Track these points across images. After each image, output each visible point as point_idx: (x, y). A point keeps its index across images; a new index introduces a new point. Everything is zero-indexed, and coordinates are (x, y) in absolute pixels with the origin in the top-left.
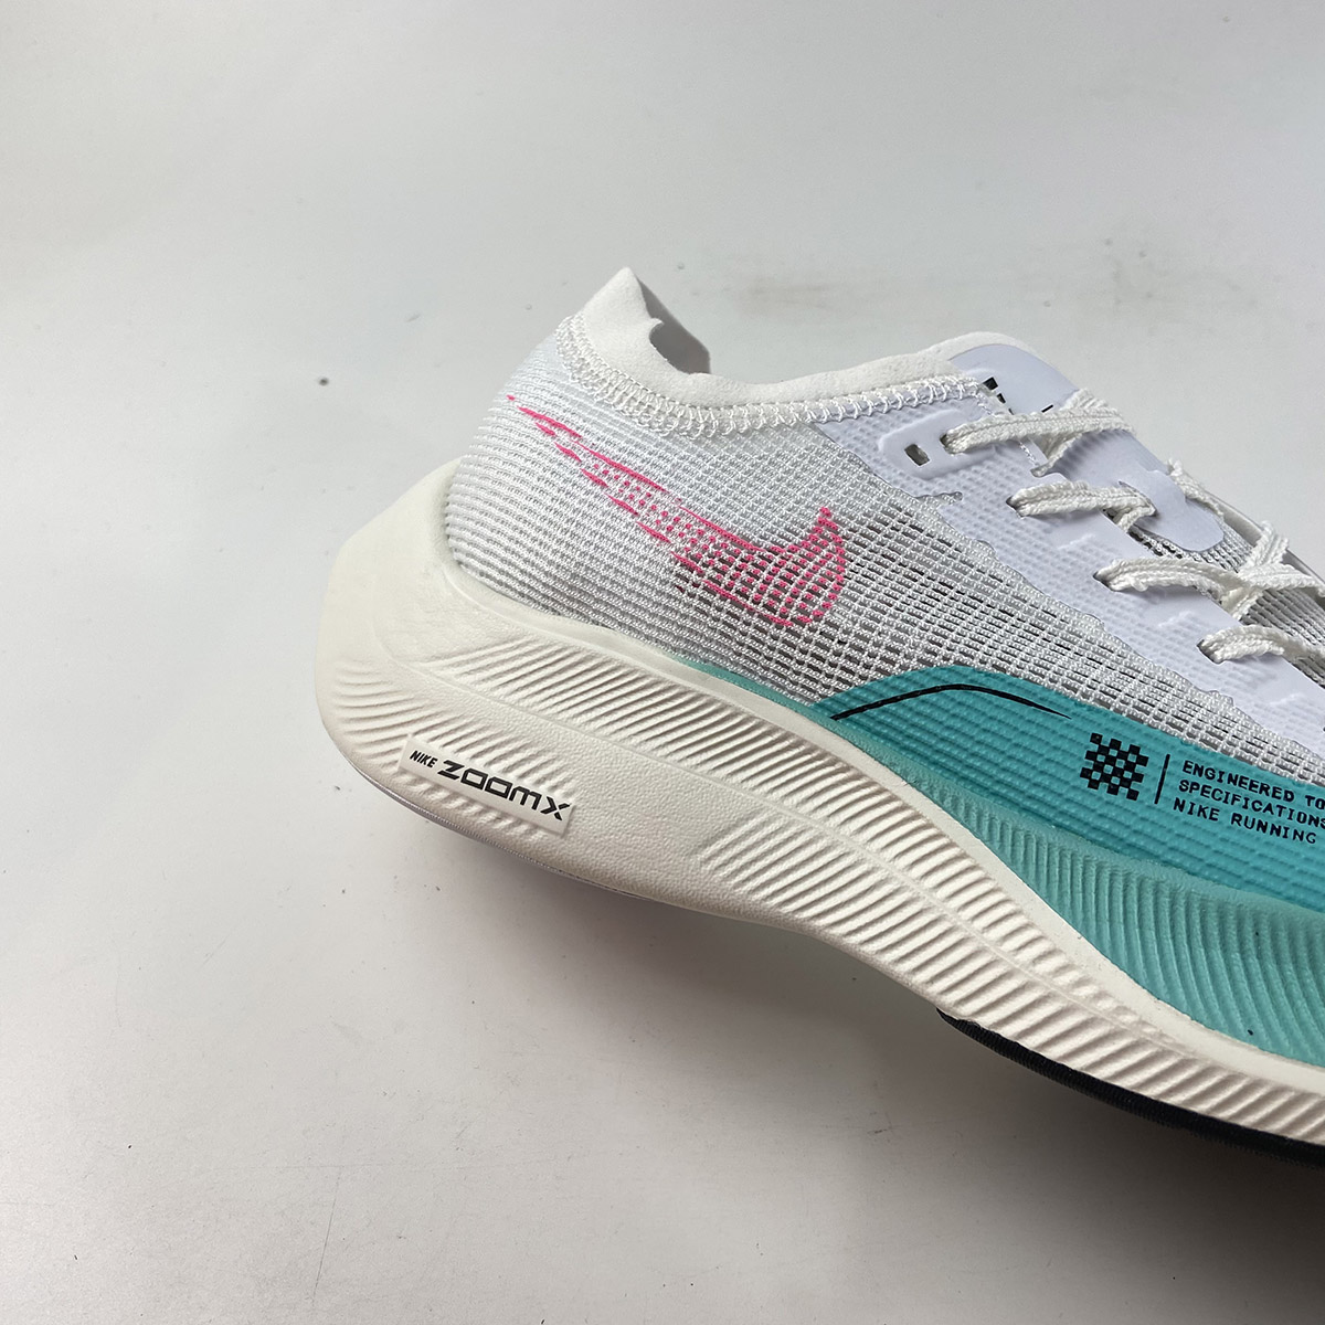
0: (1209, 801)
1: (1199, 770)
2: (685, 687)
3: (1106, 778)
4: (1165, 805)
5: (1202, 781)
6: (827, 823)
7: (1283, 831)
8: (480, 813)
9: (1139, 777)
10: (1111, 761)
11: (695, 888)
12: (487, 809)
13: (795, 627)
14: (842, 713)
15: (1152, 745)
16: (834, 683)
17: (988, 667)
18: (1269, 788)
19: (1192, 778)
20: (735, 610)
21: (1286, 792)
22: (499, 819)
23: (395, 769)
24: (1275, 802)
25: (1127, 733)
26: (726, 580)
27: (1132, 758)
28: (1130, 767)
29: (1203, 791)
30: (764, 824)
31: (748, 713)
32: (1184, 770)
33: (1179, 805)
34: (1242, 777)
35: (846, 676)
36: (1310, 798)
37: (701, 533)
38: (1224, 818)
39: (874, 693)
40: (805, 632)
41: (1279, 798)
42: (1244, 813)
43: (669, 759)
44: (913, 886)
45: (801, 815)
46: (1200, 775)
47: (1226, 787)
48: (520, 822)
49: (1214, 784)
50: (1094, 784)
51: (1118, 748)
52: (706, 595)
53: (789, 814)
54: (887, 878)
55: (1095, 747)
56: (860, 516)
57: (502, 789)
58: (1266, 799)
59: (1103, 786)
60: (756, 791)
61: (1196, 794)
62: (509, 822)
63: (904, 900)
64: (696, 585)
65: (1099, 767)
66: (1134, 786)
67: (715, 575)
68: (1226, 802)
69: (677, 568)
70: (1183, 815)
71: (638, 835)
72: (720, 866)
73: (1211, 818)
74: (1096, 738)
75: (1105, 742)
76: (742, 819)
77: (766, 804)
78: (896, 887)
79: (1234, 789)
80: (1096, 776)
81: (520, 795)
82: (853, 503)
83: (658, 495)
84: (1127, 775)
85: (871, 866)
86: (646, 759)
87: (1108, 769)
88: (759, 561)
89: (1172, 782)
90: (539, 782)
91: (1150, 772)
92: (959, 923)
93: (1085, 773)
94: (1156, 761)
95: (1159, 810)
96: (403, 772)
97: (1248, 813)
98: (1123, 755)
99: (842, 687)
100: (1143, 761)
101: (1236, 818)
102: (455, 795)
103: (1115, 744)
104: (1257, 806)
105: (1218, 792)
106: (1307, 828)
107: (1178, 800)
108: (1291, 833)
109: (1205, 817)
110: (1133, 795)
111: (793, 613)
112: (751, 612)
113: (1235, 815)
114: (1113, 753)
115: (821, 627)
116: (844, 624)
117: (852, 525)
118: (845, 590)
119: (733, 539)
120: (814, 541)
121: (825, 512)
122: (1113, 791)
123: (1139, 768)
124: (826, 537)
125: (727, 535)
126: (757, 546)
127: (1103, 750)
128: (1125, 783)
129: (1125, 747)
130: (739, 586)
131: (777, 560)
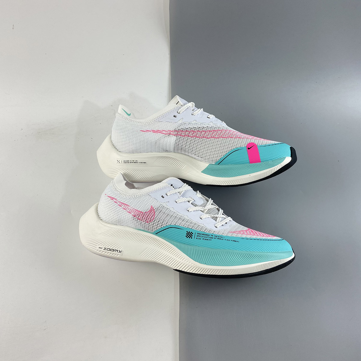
0: (200, 238)
2: (136, 232)
3: (188, 236)
5: (199, 235)
6: (157, 247)
7: (208, 240)
8: (110, 254)
9: (192, 236)
10: (189, 234)
11: (141, 259)
12: (111, 253)
13: (149, 223)
14: (157, 233)
15: (193, 232)
16: (155, 229)
17: (174, 225)
18: (207, 235)
20: (141, 221)
21: (209, 235)
23: (96, 250)
25: (190, 230)
26: (140, 218)
27: (191, 234)
28: (191, 235)
30: (148, 249)
31: (145, 235)
32: (197, 234)
33: (197, 238)
35: (157, 228)
36: (211, 235)
38: (202, 239)
39: (160, 230)
40: (151, 223)
42: (204, 238)
43: (135, 242)
45: (153, 247)
48: (116, 254)
49: (201, 235)
50: (187, 237)
52: (137, 220)
55: (187, 233)
56: (156, 206)
57: (113, 250)
62: (114, 255)
63: (167, 256)
65: (188, 235)
66: (192, 237)
67: (138, 217)
68: (202, 237)
69: (133, 217)
70: (197, 240)
72: (144, 255)
76: (146, 249)
77: (148, 246)
78: (166, 254)
79: (203, 235)
80: (187, 236)
82: (155, 205)
83: (129, 207)
84: (191, 236)
85: (162, 252)
87: (189, 235)
88: (144, 214)
89: (196, 236)
92: (174, 257)
93: (186, 236)
94: (194, 234)
95: (195, 239)
96: (98, 250)
98: (190, 233)
99: (156, 230)
100: (193, 234)
102: (106, 252)
103: (189, 232)
106: (210, 239)
110: (192, 238)
111: (149, 221)
112: (143, 221)
114: (189, 233)
115: (153, 222)
116: (156, 222)
117: (155, 208)
118: (155, 217)
119: (140, 212)
120: (151, 211)
121: (152, 206)
122: (189, 238)
123: (192, 235)
124: (152, 210)
125: (139, 211)
126: (143, 212)
127: (188, 233)
128: (191, 237)
129: (190, 232)
130: (141, 218)
131: (146, 214)
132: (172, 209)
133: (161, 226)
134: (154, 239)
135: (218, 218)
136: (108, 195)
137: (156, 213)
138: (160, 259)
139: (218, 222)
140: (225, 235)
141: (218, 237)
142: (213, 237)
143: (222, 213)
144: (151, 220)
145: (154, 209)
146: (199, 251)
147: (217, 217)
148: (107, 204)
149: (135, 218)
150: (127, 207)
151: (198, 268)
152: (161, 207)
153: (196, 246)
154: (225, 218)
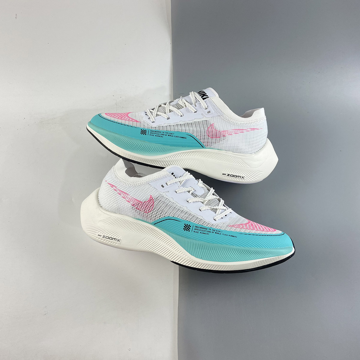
0: (198, 231)
2: (135, 222)
5: (197, 228)
8: (108, 242)
9: (190, 229)
10: (187, 227)
12: (110, 241)
13: (148, 213)
14: (155, 224)
15: (191, 224)
16: (154, 220)
17: (172, 216)
18: (205, 228)
21: (207, 228)
22: (111, 243)
24: (205, 230)
25: (188, 223)
27: (189, 226)
28: (189, 227)
30: (146, 239)
31: (143, 225)
32: (195, 227)
33: (194, 232)
34: (202, 227)
36: (209, 229)
37: (134, 201)
39: (158, 221)
40: (149, 214)
44: (165, 245)
48: (114, 243)
50: (185, 230)
52: (136, 210)
53: (150, 237)
57: (111, 239)
58: (204, 230)
61: (196, 230)
63: (164, 247)
65: (185, 228)
66: (189, 230)
71: (130, 243)
72: (141, 245)
73: (198, 233)
74: (185, 224)
76: (143, 239)
77: (146, 236)
78: (163, 245)
79: (201, 229)
80: (185, 229)
81: (114, 239)
82: (155, 195)
83: (128, 196)
84: (189, 228)
85: (160, 243)
86: (130, 232)
87: (186, 228)
88: (142, 204)
89: (194, 229)
90: (116, 237)
92: (170, 249)
93: (184, 229)
94: (192, 227)
95: (192, 233)
96: (97, 237)
100: (190, 227)
101: (201, 232)
102: (105, 240)
103: (187, 225)
105: (199, 229)
106: (208, 233)
108: (206, 234)
110: (189, 231)
111: (147, 211)
112: (142, 211)
114: (187, 226)
115: (151, 213)
116: (154, 212)
117: (155, 197)
118: (154, 207)
119: (139, 201)
120: (150, 201)
121: (151, 196)
122: (187, 231)
123: (190, 228)
124: (151, 199)
125: (138, 201)
126: (142, 202)
127: (186, 226)
129: (188, 225)
130: (140, 208)
131: (145, 204)
132: (171, 200)
133: (160, 217)
134: (152, 229)
135: (218, 210)
136: (109, 182)
137: (155, 203)
138: (157, 250)
139: (218, 215)
140: (223, 229)
141: (216, 231)
142: (211, 231)
143: (223, 203)
145: (154, 198)
146: (196, 245)
148: (107, 191)
149: (134, 207)
150: (126, 195)
151: (193, 262)
152: (160, 196)
153: (193, 239)
154: (225, 210)
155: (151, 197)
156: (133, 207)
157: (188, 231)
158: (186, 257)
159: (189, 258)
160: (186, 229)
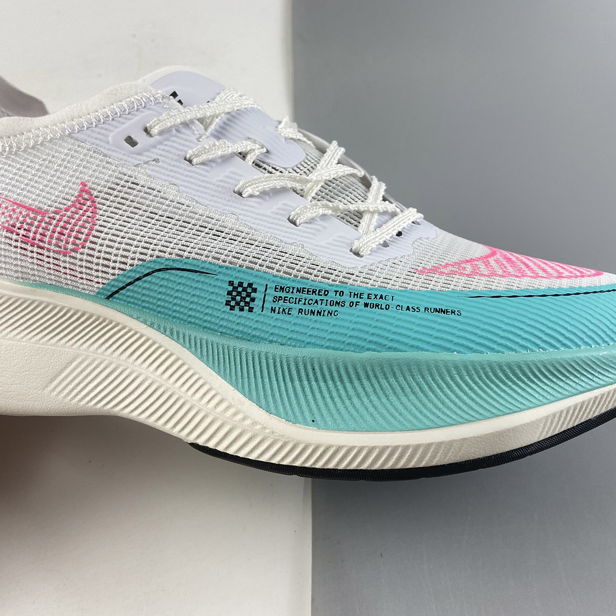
0: (287, 306)
1: (282, 289)
2: (24, 298)
4: (267, 312)
5: (283, 295)
6: (113, 355)
7: (322, 312)
9: (253, 300)
10: (239, 294)
11: (50, 406)
13: (73, 254)
14: (111, 295)
15: (258, 281)
16: (101, 280)
17: (173, 256)
18: (316, 290)
19: (279, 294)
21: (325, 291)
24: (319, 298)
25: (246, 277)
27: (249, 290)
28: (248, 295)
29: (285, 300)
30: (81, 363)
31: (61, 305)
32: (275, 291)
33: (273, 310)
34: (303, 288)
35: (104, 275)
36: (336, 292)
37: (14, 210)
38: (295, 312)
39: (120, 281)
40: (79, 256)
41: (321, 295)
42: (303, 307)
43: (24, 339)
44: (158, 379)
45: (99, 354)
46: (283, 292)
47: (296, 295)
49: (289, 295)
50: (232, 308)
51: (242, 286)
52: (23, 246)
53: (93, 355)
54: (146, 378)
55: (231, 288)
58: (314, 298)
59: (237, 308)
60: (74, 346)
61: (281, 302)
63: (155, 388)
64: (16, 241)
65: (234, 299)
66: (251, 305)
67: (25, 233)
68: (295, 303)
70: (275, 315)
71: (14, 384)
72: (61, 391)
73: (288, 314)
74: (231, 283)
75: (236, 284)
76: (68, 363)
77: (80, 352)
78: (151, 382)
79: (299, 295)
80: (233, 303)
84: (248, 299)
85: (138, 373)
86: (11, 342)
87: (238, 298)
89: (269, 298)
91: (258, 296)
92: (181, 394)
93: (228, 303)
94: (261, 289)
95: (264, 315)
97: (307, 307)
98: (245, 290)
99: (105, 281)
100: (255, 290)
101: (300, 311)
103: (241, 284)
104: (310, 302)
105: (291, 299)
106: (334, 308)
107: (272, 307)
108: (326, 313)
109: (286, 314)
110: (251, 310)
111: (70, 246)
112: (49, 250)
113: (300, 309)
114: (240, 289)
115: (86, 251)
116: (98, 247)
117: (99, 188)
118: (97, 227)
119: (33, 210)
120: (79, 203)
121: (84, 184)
122: (242, 309)
123: (253, 295)
124: (85, 198)
125: (29, 209)
126: (47, 211)
127: (235, 288)
128: (247, 304)
129: (245, 285)
130: (38, 236)
131: (58, 217)
132: (171, 192)
133: (122, 266)
134: (101, 321)
135: (366, 217)
137: (101, 212)
140: (394, 285)
141: (365, 296)
142: (346, 298)
143: (382, 193)
144: (78, 242)
145: (95, 193)
146: (286, 368)
147: (359, 215)
152: (122, 183)
153: (271, 342)
154: (394, 215)
155: (82, 191)
156: (9, 235)
157: (246, 308)
158: (248, 422)
159: (258, 427)
160: (238, 304)
